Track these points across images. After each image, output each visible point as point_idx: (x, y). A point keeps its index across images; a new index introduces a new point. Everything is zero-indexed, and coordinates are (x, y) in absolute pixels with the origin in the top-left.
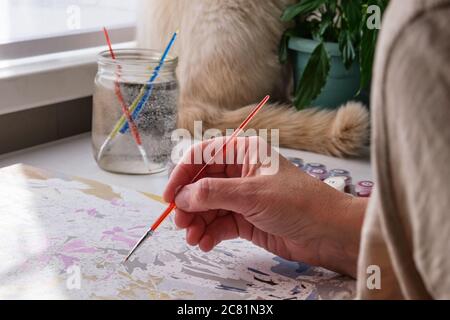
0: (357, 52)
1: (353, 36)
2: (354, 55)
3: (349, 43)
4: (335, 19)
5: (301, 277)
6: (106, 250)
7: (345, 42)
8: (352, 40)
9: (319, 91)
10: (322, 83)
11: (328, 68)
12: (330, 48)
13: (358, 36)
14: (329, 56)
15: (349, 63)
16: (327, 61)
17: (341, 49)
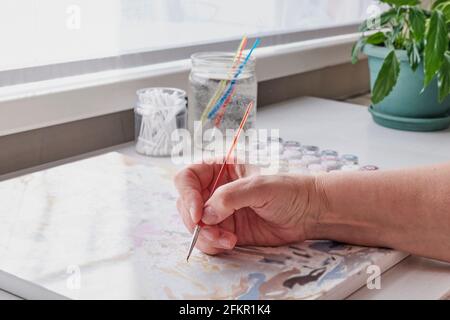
0: (422, 57)
1: (418, 44)
2: (419, 60)
3: (416, 51)
4: (404, 31)
5: (333, 251)
6: (171, 233)
7: (412, 49)
8: (417, 47)
9: (391, 89)
10: (394, 83)
11: (398, 70)
12: (400, 55)
13: (422, 44)
14: (399, 61)
15: (415, 66)
16: (398, 65)
17: (409, 55)
